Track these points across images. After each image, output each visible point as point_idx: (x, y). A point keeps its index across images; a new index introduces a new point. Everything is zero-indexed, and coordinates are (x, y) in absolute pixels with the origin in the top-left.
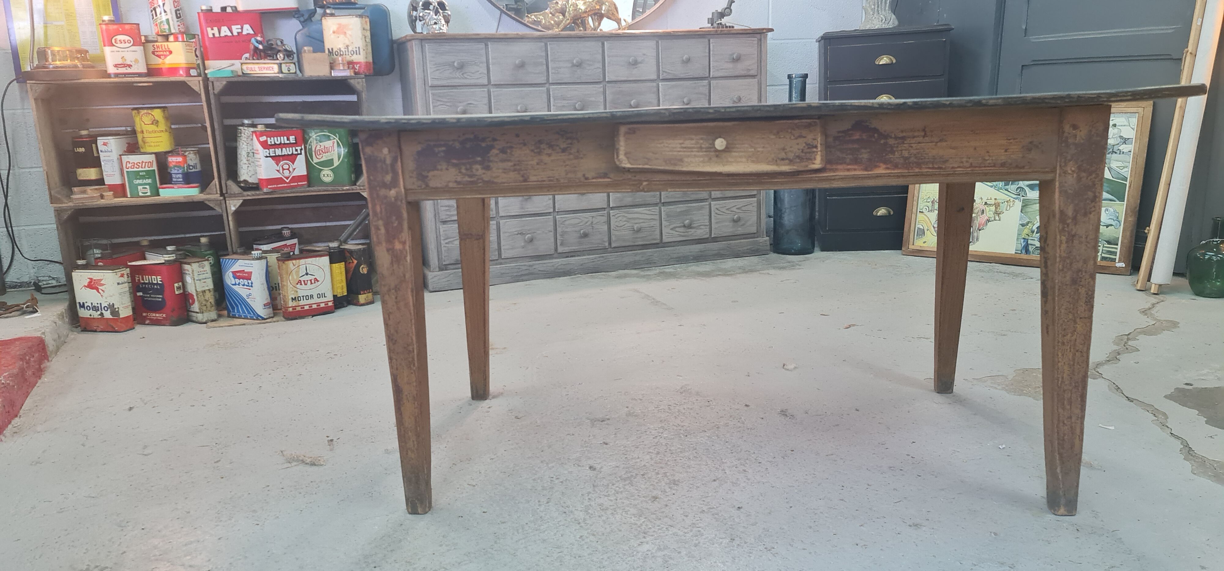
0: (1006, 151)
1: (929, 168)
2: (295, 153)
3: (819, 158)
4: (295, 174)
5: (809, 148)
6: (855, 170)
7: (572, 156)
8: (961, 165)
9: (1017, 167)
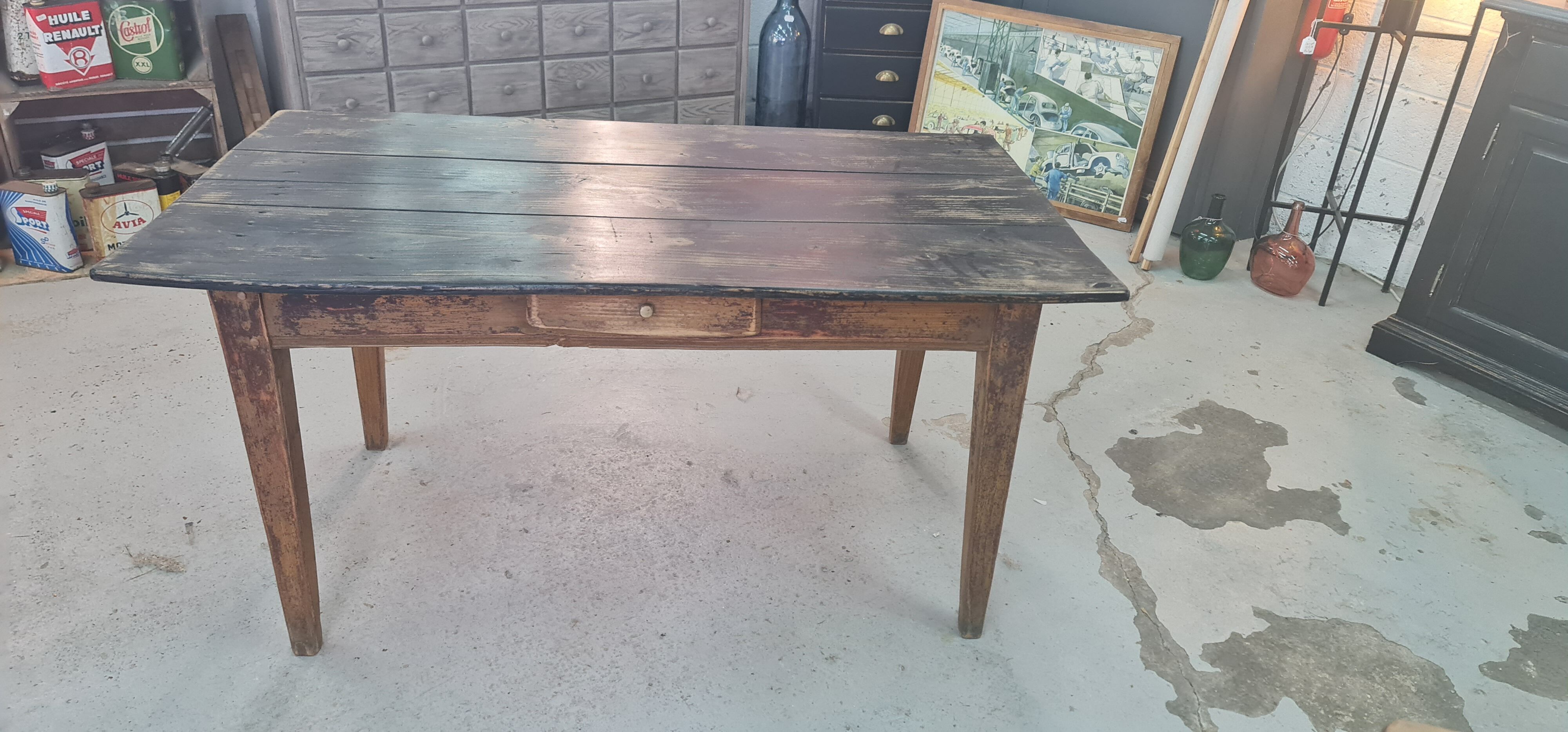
0: (944, 323)
1: (867, 336)
2: (91, 34)
3: (753, 325)
4: (94, 63)
5: (743, 316)
6: (792, 335)
7: (475, 309)
8: (899, 334)
9: (953, 339)
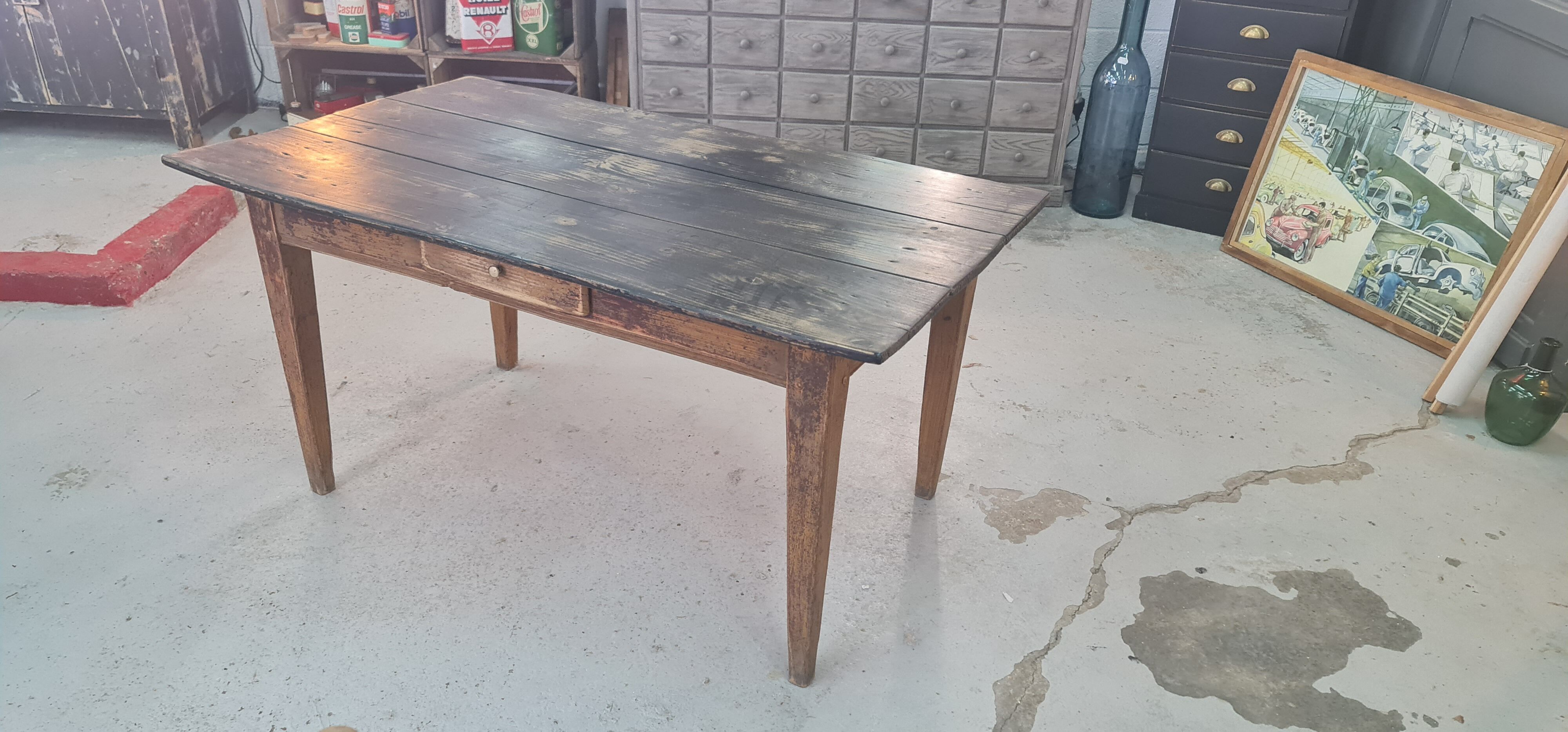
0: (744, 348)
1: (679, 343)
2: (499, 12)
3: (580, 306)
5: (571, 295)
6: (617, 325)
7: (394, 242)
8: (706, 349)
9: (754, 366)
